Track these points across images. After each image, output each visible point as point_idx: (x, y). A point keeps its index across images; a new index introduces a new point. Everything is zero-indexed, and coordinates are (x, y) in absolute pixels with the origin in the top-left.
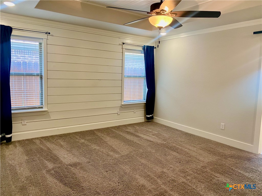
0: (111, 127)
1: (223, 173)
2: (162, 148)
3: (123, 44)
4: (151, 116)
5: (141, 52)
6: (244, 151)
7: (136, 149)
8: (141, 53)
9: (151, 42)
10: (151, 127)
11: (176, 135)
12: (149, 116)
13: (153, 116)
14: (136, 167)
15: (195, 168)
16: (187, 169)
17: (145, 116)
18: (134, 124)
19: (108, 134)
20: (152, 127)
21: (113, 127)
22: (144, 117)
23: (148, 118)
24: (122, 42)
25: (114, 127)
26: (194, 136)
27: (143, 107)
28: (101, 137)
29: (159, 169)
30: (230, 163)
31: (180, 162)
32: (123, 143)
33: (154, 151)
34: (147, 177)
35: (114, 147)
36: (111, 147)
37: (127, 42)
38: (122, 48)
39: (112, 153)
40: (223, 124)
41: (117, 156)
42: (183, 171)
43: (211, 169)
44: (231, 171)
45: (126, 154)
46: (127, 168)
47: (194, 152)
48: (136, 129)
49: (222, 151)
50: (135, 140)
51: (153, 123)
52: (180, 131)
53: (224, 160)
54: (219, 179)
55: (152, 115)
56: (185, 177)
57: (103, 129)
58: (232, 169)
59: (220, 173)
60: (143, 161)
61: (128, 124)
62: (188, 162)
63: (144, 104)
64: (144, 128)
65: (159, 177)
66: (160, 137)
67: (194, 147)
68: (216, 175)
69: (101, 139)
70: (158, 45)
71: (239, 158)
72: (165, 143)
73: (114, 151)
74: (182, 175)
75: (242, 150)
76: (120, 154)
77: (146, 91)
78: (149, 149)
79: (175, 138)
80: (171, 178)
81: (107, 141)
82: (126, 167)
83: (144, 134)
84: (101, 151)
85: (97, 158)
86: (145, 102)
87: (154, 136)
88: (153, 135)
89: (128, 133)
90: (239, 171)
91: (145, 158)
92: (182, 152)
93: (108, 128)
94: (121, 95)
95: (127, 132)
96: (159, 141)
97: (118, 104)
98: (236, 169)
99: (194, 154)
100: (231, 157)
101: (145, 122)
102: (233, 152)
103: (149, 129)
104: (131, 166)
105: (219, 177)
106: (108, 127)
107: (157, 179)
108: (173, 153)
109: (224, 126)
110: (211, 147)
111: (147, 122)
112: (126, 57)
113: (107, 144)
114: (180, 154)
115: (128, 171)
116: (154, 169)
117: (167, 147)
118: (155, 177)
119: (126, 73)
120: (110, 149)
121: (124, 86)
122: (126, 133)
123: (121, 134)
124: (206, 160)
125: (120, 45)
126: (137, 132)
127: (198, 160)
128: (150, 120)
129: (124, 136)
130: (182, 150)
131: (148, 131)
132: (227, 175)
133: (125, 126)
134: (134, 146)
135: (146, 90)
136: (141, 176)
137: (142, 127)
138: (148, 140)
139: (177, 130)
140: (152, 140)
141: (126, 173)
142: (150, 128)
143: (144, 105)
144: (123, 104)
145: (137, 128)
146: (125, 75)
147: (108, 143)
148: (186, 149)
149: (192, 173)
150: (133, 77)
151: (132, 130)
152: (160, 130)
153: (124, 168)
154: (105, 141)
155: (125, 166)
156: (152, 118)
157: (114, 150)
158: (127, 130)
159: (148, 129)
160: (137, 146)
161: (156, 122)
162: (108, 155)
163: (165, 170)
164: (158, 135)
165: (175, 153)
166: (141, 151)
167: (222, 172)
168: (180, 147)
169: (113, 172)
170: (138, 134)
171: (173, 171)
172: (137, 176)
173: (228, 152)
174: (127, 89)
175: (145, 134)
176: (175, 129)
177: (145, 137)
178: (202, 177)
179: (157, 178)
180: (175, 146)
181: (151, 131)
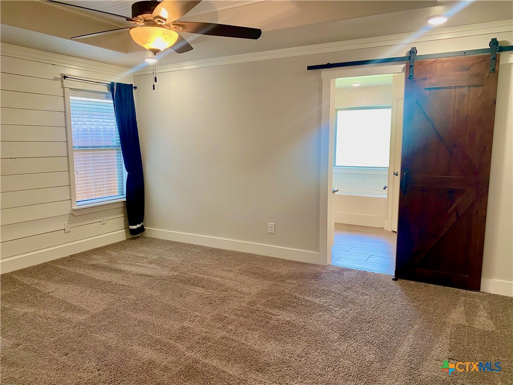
0: (52, 261)
1: (283, 307)
2: (172, 285)
3: (65, 77)
4: (138, 226)
5: (105, 95)
6: (307, 264)
7: (121, 297)
8: (107, 98)
9: (123, 76)
10: (142, 249)
11: (195, 256)
12: (135, 227)
13: (143, 226)
14: (128, 330)
15: (238, 308)
16: (225, 312)
17: (126, 228)
18: (105, 247)
19: (50, 278)
20: (144, 248)
21: (57, 259)
22: (124, 231)
23: (133, 232)
24: (61, 75)
25: (59, 259)
26: (226, 251)
27: (121, 210)
28: (33, 286)
29: (174, 325)
30: (290, 288)
31: (210, 304)
32: (90, 290)
33: (158, 294)
34: (155, 344)
35: (69, 301)
36: (64, 302)
37: (72, 74)
38: (63, 87)
39: (68, 315)
40: (272, 224)
41: (81, 318)
42: (219, 319)
43: (264, 304)
44: (293, 300)
45: (101, 309)
46: (110, 338)
47: (231, 280)
48: (112, 258)
49: (275, 270)
50: (115, 278)
51: (146, 240)
52: (200, 246)
53: (281, 284)
54: (279, 317)
55: (141, 224)
56: (224, 327)
57: (33, 267)
58: (295, 297)
59: (278, 308)
60: (141, 316)
61: (91, 250)
62: (224, 300)
63: (123, 203)
64: (129, 252)
65: (179, 338)
66: (165, 264)
67: (230, 271)
68: (274, 312)
69: (35, 290)
70: (154, 85)
71: (302, 276)
72: (176, 274)
73: (73, 309)
74: (218, 325)
75: (304, 263)
76: (88, 312)
77: (124, 177)
78: (148, 292)
79: (193, 262)
80: (200, 336)
81: (51, 292)
82: (109, 336)
83: (131, 265)
84: (42, 315)
85: (35, 331)
86: (125, 200)
87: (151, 265)
88: (151, 263)
89: (96, 267)
90: (307, 298)
91: (143, 310)
92: (211, 285)
93: (45, 265)
94: (70, 188)
95: (92, 265)
96: (165, 273)
97: (66, 209)
98: (300, 296)
99: (231, 284)
100: (291, 277)
101: (128, 241)
102: (292, 269)
103: (138, 252)
104: (118, 332)
105: (278, 314)
106: (45, 263)
107: (174, 343)
108: (194, 290)
109: (273, 228)
110: (257, 267)
111: (131, 239)
112: (74, 105)
113: (52, 298)
114: (208, 289)
115: (113, 342)
116: (166, 327)
117: (182, 281)
118: (170, 341)
119: (76, 142)
120: (63, 308)
121: (75, 170)
122: (91, 267)
123: (80, 271)
124: (254, 291)
125: (56, 79)
126: (116, 262)
127: (240, 293)
128: (136, 236)
129: (87, 275)
130: (209, 281)
131: (137, 257)
132: (290, 308)
133: (85, 254)
134: (114, 292)
135: (124, 174)
136: (143, 345)
137: (123, 251)
138: (141, 275)
139: (194, 246)
140: (149, 273)
141: (109, 348)
142: (139, 250)
143: (122, 205)
144: (75, 207)
145: (114, 254)
146: (74, 145)
147: (55, 294)
148: (217, 279)
149: (235, 317)
150: (93, 148)
151: (102, 260)
152: (163, 251)
153: (103, 338)
154: (47, 292)
155: (106, 335)
156: (142, 230)
157: (71, 308)
158: (92, 263)
159: (136, 254)
160: (122, 290)
161: (150, 238)
162: (61, 321)
163: (186, 324)
164: (160, 262)
165: (198, 290)
166: (132, 297)
167: (281, 306)
168: (205, 277)
169: (80, 352)
170: (118, 267)
171: (202, 321)
172: (135, 348)
173: (284, 270)
174: (81, 174)
175: (133, 265)
176: (189, 245)
177: (135, 269)
178: (252, 321)
179: (175, 341)
180: (196, 277)
181: (143, 255)
